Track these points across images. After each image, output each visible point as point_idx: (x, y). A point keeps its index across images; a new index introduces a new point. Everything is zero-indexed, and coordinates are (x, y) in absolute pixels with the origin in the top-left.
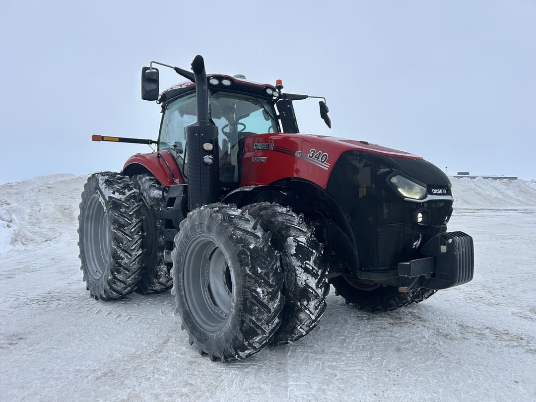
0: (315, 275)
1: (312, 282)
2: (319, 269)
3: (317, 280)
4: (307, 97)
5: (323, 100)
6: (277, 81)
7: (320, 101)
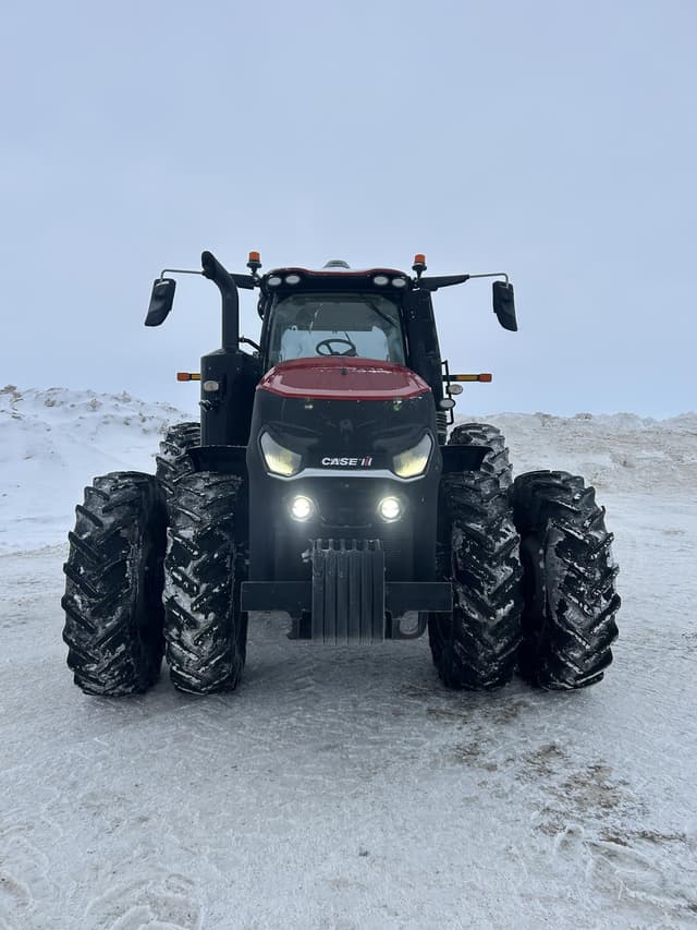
0: (189, 591)
1: (185, 602)
2: (202, 582)
3: (194, 599)
4: (467, 277)
5: (502, 279)
6: (417, 257)
7: (495, 281)
